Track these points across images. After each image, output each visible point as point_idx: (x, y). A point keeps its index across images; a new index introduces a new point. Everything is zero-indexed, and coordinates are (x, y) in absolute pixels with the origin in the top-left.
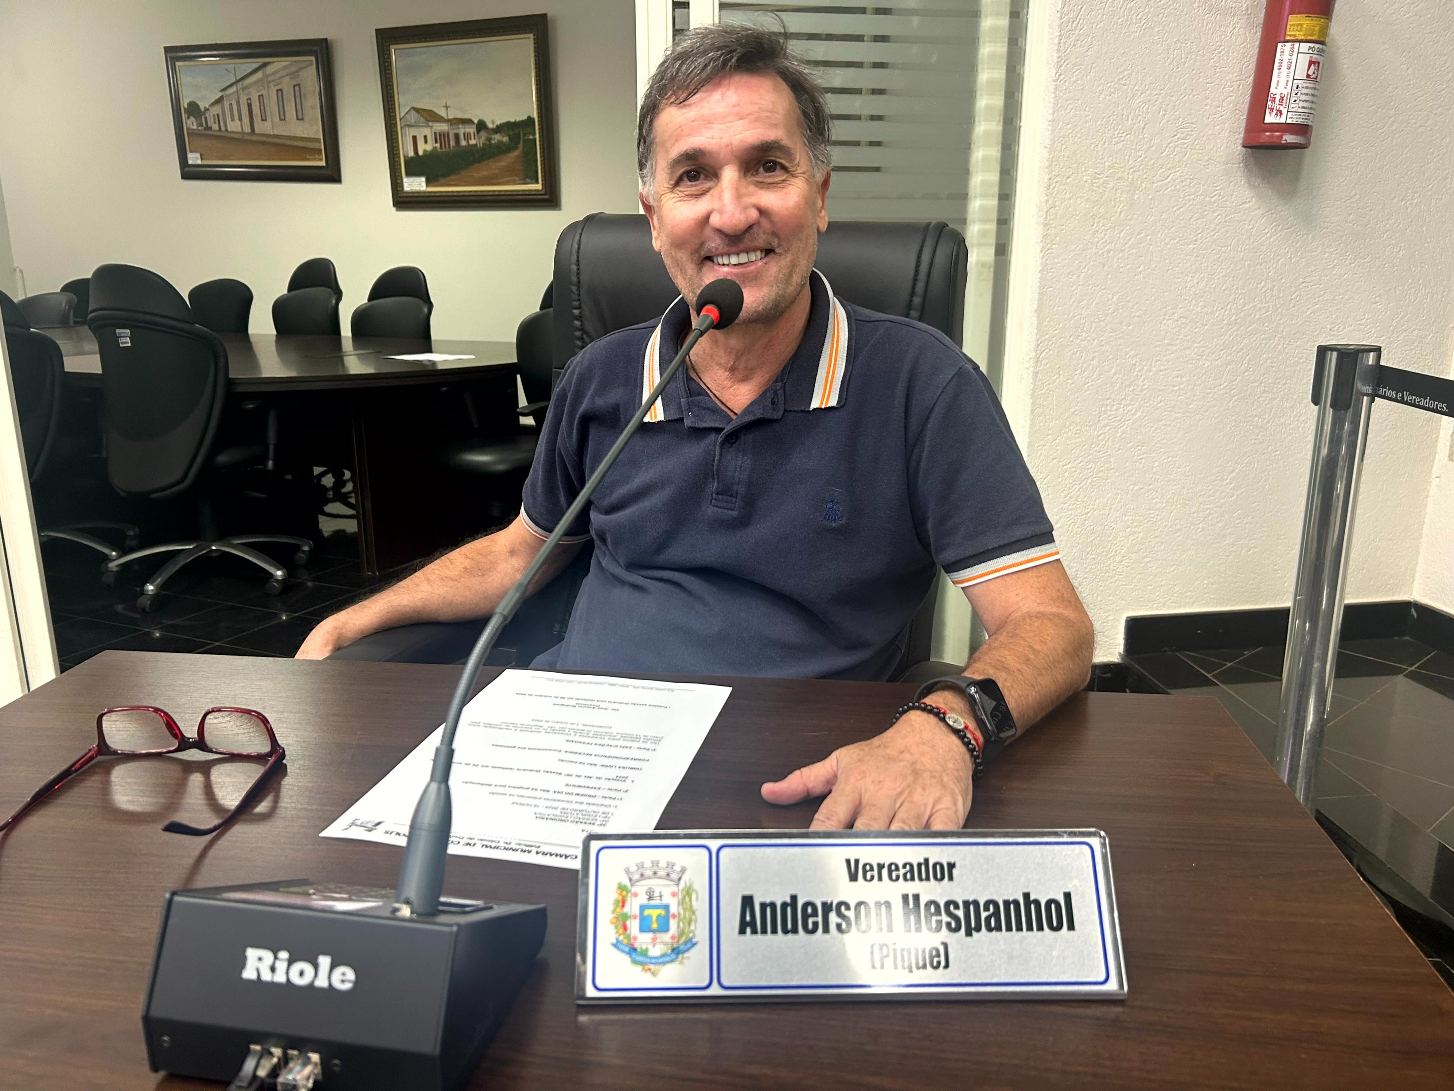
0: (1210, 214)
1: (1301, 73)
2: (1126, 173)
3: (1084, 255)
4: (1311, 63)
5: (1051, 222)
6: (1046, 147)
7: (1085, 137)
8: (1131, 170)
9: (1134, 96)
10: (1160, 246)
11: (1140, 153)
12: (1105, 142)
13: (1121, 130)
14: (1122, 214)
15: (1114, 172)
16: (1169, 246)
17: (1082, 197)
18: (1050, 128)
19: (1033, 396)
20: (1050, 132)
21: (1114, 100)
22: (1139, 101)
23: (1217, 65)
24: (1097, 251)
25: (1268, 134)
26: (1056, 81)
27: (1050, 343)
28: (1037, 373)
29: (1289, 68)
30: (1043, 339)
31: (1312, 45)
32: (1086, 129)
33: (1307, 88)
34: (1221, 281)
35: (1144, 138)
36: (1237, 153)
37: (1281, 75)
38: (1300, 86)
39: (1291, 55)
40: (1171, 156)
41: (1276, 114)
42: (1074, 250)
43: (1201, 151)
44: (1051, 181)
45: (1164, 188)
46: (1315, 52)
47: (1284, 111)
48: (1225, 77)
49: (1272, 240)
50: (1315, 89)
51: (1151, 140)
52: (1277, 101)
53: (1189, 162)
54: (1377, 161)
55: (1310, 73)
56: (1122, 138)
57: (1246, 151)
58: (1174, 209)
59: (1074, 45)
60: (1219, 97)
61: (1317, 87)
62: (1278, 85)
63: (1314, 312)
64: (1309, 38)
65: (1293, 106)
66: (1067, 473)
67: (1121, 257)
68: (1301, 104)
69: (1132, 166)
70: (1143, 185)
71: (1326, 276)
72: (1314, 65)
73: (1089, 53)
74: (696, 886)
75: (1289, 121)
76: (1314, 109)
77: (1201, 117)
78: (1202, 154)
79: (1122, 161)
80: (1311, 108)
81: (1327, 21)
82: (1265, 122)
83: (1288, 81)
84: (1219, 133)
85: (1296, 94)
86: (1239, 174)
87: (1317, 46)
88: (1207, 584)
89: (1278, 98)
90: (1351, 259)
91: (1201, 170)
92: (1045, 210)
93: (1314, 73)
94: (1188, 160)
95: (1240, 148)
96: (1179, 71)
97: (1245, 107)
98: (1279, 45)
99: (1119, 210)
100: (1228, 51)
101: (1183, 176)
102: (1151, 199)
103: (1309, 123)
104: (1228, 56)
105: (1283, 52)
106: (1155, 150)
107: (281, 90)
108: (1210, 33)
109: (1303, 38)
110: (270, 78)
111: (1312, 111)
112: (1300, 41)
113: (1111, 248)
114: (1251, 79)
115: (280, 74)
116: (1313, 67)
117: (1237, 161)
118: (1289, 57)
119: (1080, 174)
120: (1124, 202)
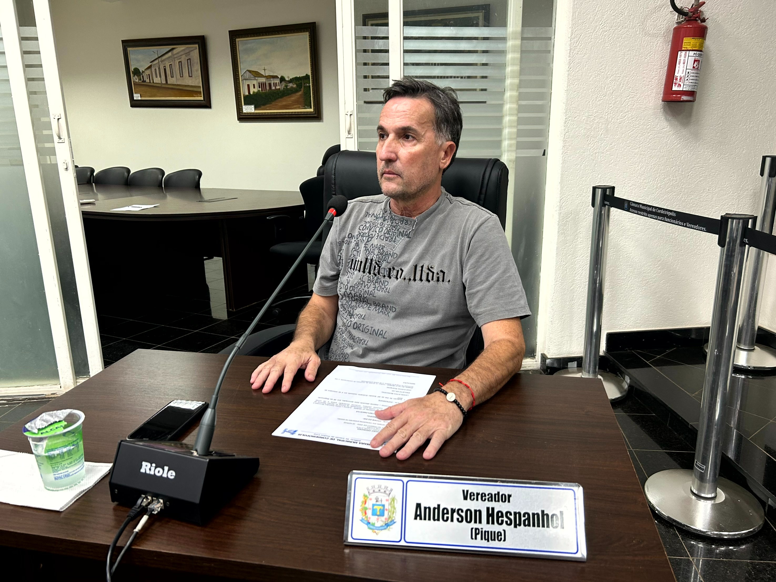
0: (646, 134)
1: (690, 66)
2: (604, 115)
3: (584, 155)
4: (695, 61)
5: (567, 139)
6: (564, 103)
7: (583, 98)
8: (607, 114)
9: (607, 78)
10: (621, 150)
11: (611, 105)
12: (593, 101)
13: (601, 94)
14: (602, 135)
15: (598, 114)
16: (626, 150)
17: (582, 127)
18: (566, 94)
19: (558, 224)
20: (566, 96)
21: (597, 80)
22: (610, 79)
23: (649, 61)
24: (589, 152)
25: (674, 95)
26: (569, 71)
27: (567, 198)
28: (561, 213)
29: (684, 64)
30: (563, 196)
31: (695, 52)
32: (584, 94)
33: (693, 73)
34: (652, 167)
35: (612, 98)
36: (660, 104)
37: (680, 67)
38: (690, 72)
39: (685, 57)
40: (626, 107)
41: (678, 86)
42: (578, 153)
43: (641, 104)
44: (567, 120)
45: (623, 122)
46: (697, 56)
47: (682, 85)
48: (654, 67)
49: (678, 146)
50: (697, 73)
51: (616, 99)
52: (678, 80)
53: (636, 109)
54: (731, 106)
55: (695, 66)
56: (602, 99)
57: (664, 103)
58: (629, 132)
59: (577, 54)
60: (650, 77)
61: (698, 72)
62: (679, 71)
63: (700, 181)
64: (694, 49)
65: (686, 82)
66: (576, 262)
67: (602, 156)
68: (691, 81)
69: (606, 111)
70: (613, 120)
71: (706, 164)
73: (585, 57)
75: (684, 89)
76: (697, 83)
77: (641, 87)
78: (642, 105)
79: (601, 109)
80: (695, 83)
81: (703, 40)
82: (673, 90)
83: (683, 69)
84: (650, 95)
85: (688, 76)
86: (661, 114)
87: (698, 52)
88: (648, 317)
89: (679, 78)
90: (718, 155)
91: (642, 112)
92: (564, 134)
93: (697, 66)
94: (634, 108)
95: (661, 102)
96: (630, 65)
97: (663, 82)
98: (679, 52)
99: (601, 133)
100: (655, 55)
101: (633, 116)
102: (617, 127)
103: (695, 90)
104: (654, 57)
105: (681, 56)
106: (618, 103)
107: (181, 62)
108: (645, 46)
109: (691, 49)
110: (175, 56)
111: (696, 84)
112: (689, 50)
113: (597, 152)
114: (666, 68)
115: (180, 54)
116: (696, 63)
117: (660, 108)
118: (684, 58)
119: (581, 116)
120: (603, 129)
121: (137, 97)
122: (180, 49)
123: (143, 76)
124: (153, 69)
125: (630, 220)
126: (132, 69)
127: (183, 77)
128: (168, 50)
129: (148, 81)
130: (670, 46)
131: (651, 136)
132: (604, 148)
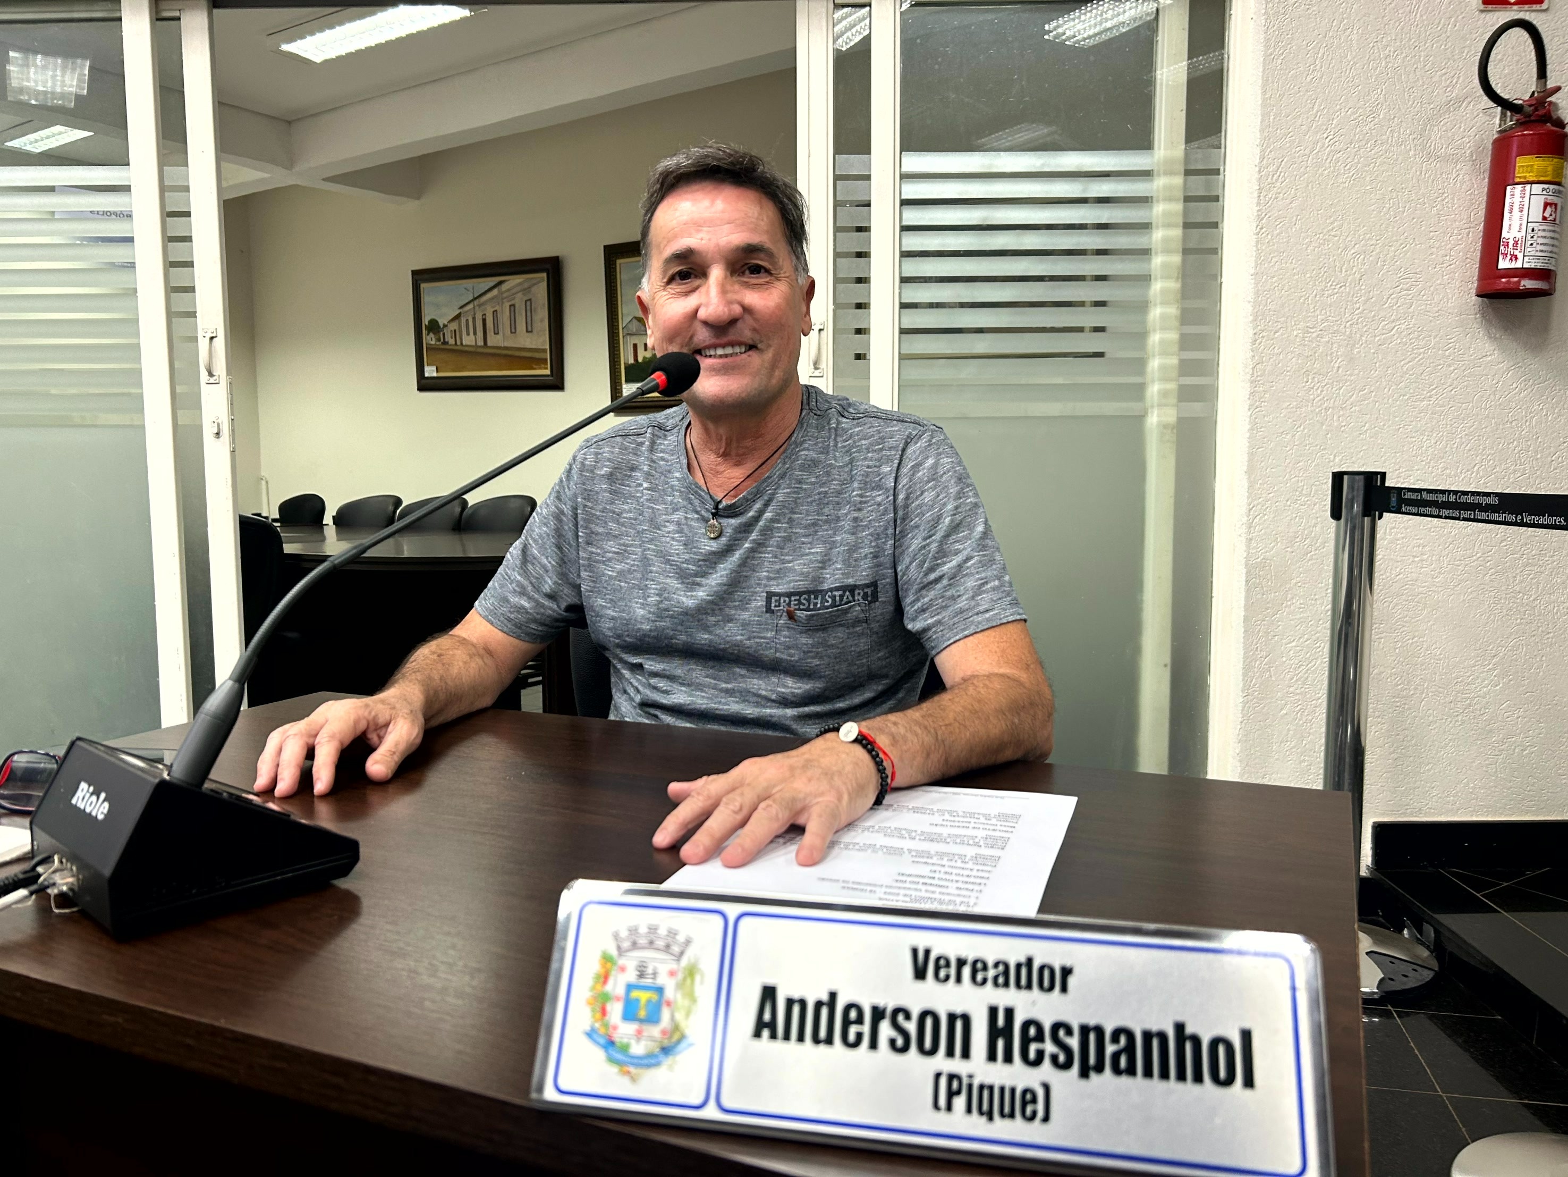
0: (1445, 368)
1: (1536, 215)
3: (1298, 413)
4: (1546, 204)
5: (1259, 378)
6: (1249, 302)
7: (1293, 290)
8: (1348, 324)
9: (1346, 247)
10: (1388, 403)
11: (1358, 305)
12: (1316, 295)
13: (1333, 282)
14: (1343, 370)
15: (1329, 325)
16: (1398, 403)
17: (1292, 352)
18: (1253, 281)
19: (1246, 565)
20: (1253, 287)
21: (1324, 252)
22: (1353, 251)
23: (1441, 212)
24: (1312, 409)
25: (1504, 280)
26: (1258, 234)
27: (1264, 508)
28: (1251, 539)
29: (1522, 211)
30: (1255, 502)
31: (1544, 186)
32: (1294, 282)
33: (1544, 230)
34: (1464, 440)
35: (1361, 290)
36: (1472, 303)
37: (1513, 218)
38: (1535, 229)
39: (1523, 197)
40: (1394, 308)
41: (1511, 259)
42: (1286, 408)
43: (1429, 302)
44: (1257, 337)
45: (1389, 341)
46: (1550, 194)
47: (1520, 256)
48: (1452, 225)
50: (1554, 231)
51: (1369, 292)
52: (1511, 245)
53: (1416, 313)
55: (1547, 215)
56: (1336, 290)
57: (1483, 301)
58: (1402, 363)
59: (1276, 198)
60: (1446, 245)
61: (1557, 230)
62: (1510, 229)
64: (1542, 178)
65: (1529, 249)
66: (1292, 652)
67: (1343, 414)
68: (1542, 248)
69: (1350, 319)
70: (1363, 338)
72: (1551, 207)
73: (1293, 205)
74: (702, 966)
75: (1526, 266)
76: (1555, 253)
77: (1427, 266)
78: (1430, 305)
79: (1336, 314)
80: (1551, 252)
81: (1562, 159)
82: (1499, 267)
83: (1521, 224)
84: (1448, 283)
85: (1532, 238)
86: (1475, 325)
87: (1552, 187)
88: (1474, 788)
89: (1511, 242)
91: (1432, 321)
92: (1252, 366)
93: (1551, 215)
94: (1413, 312)
95: (1475, 298)
96: (1397, 221)
97: (1477, 255)
98: (1509, 188)
99: (1337, 365)
100: (1453, 199)
101: (1410, 328)
102: (1374, 353)
103: (1551, 267)
104: (1453, 203)
105: (1514, 195)
106: (1375, 301)
107: (514, 305)
108: (1430, 181)
109: (1535, 179)
110: (505, 295)
111: (1554, 255)
112: (1532, 183)
113: (1331, 405)
114: (1482, 226)
115: (514, 291)
116: (1549, 209)
117: (1473, 312)
118: (1521, 200)
119: (1289, 328)
120: (1342, 356)
121: (430, 372)
122: (513, 281)
123: (444, 335)
124: (463, 320)
126: (426, 321)
127: (515, 332)
128: (492, 284)
129: (452, 341)
130: (1487, 180)
131: (1456, 373)
132: (1346, 398)
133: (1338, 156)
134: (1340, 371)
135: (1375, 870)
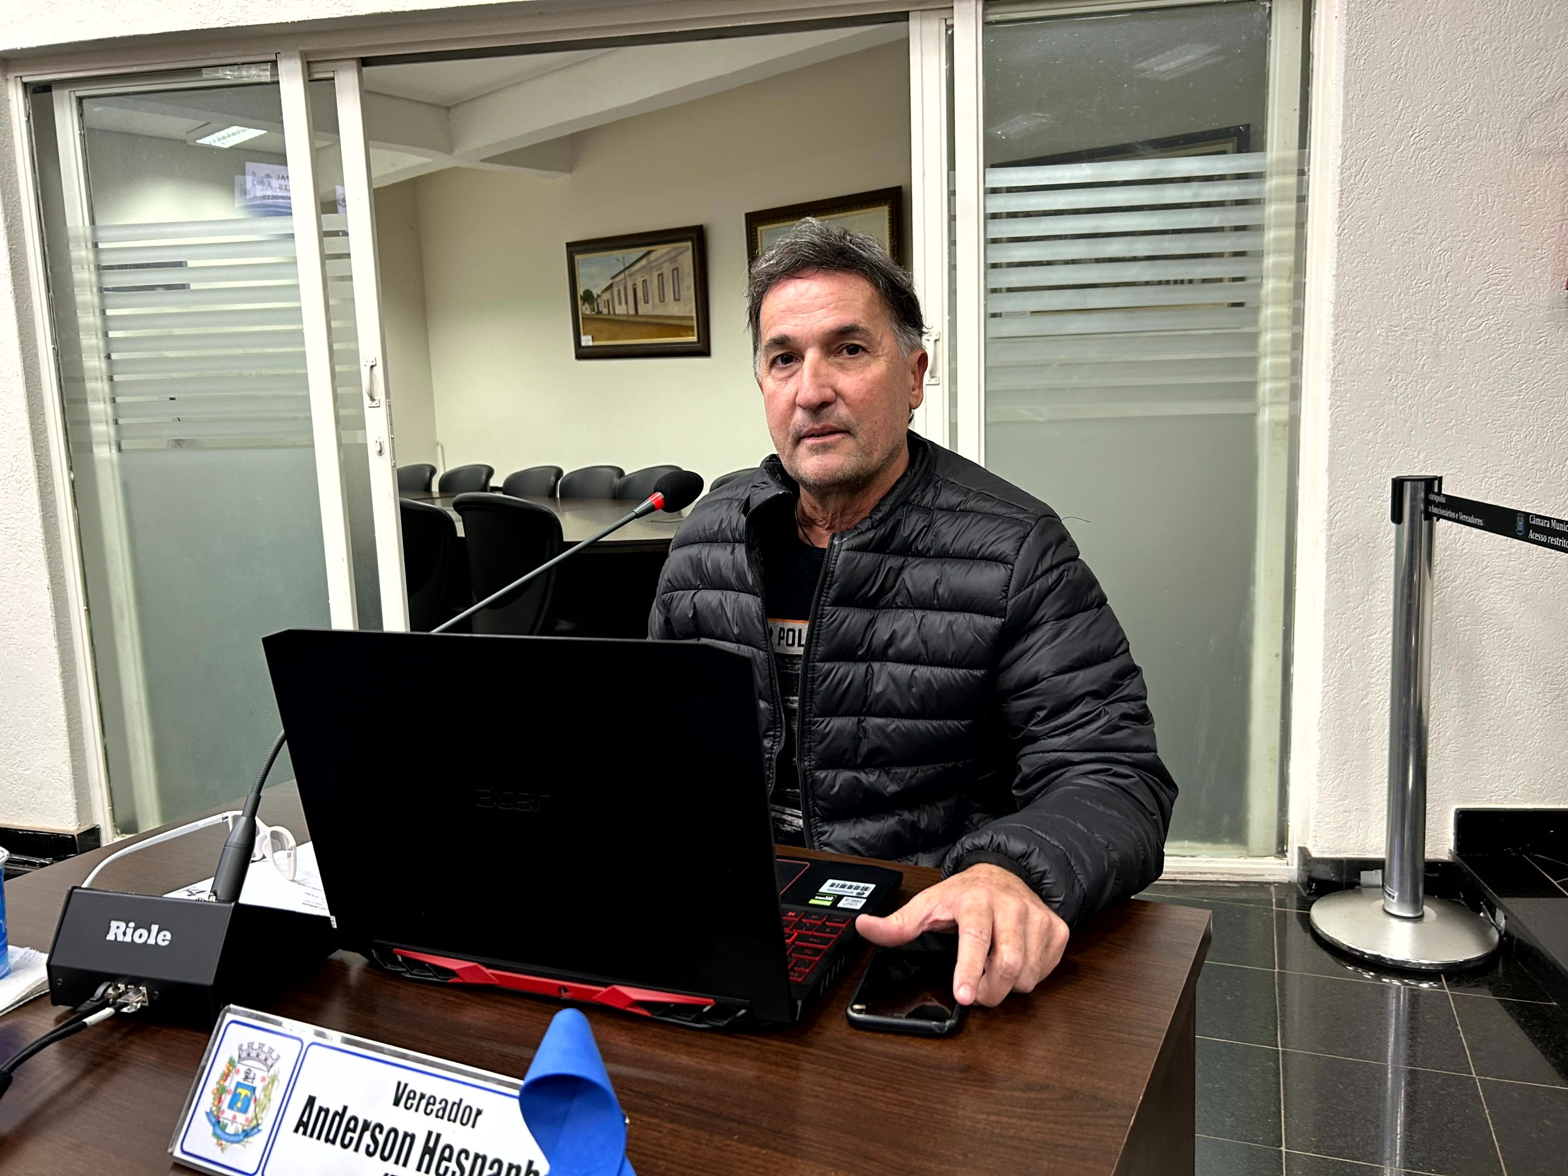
0: (1535, 362)
2: (1428, 325)
3: (1381, 411)
5: (1340, 378)
6: (1331, 303)
7: (1374, 291)
8: (1434, 321)
9: (1432, 244)
10: (1475, 399)
11: (1444, 302)
12: (1400, 294)
13: (1418, 280)
14: (1426, 367)
15: (1413, 324)
16: (1486, 398)
17: (1375, 351)
18: (1335, 283)
19: (1328, 559)
20: (1334, 287)
21: (1409, 250)
22: (1438, 249)
23: (1532, 206)
24: (1395, 407)
26: (1339, 235)
27: (1345, 505)
28: (1332, 536)
30: (1337, 499)
32: (1378, 281)
34: (1555, 434)
35: (1447, 287)
36: (1564, 296)
40: (1483, 303)
42: (1368, 407)
43: (1519, 297)
44: (1338, 337)
45: (1477, 337)
48: (1544, 216)
51: (1453, 289)
53: (1506, 308)
56: (1418, 289)
58: (1489, 359)
59: (1359, 198)
60: (1537, 239)
67: (1428, 411)
69: (1435, 316)
70: (1450, 335)
73: (1375, 205)
77: (1517, 260)
78: (1520, 299)
79: (1422, 311)
84: (1540, 277)
91: (1521, 316)
92: (1333, 366)
94: (1503, 307)
96: (1485, 216)
99: (1421, 363)
100: (1545, 191)
101: (1500, 323)
102: (1461, 350)
104: (1545, 196)
106: (1462, 298)
107: (662, 274)
108: (1522, 172)
110: (653, 265)
113: (1414, 403)
115: (662, 260)
117: (1564, 305)
119: (1372, 329)
120: (1426, 353)
121: (586, 340)
122: (662, 251)
123: (598, 305)
124: (615, 290)
125: (1504, 553)
126: (580, 292)
127: (664, 301)
128: (641, 254)
129: (605, 311)
131: (1547, 368)
132: (1431, 395)
133: (1424, 153)
134: (1425, 369)
135: (1457, 854)
